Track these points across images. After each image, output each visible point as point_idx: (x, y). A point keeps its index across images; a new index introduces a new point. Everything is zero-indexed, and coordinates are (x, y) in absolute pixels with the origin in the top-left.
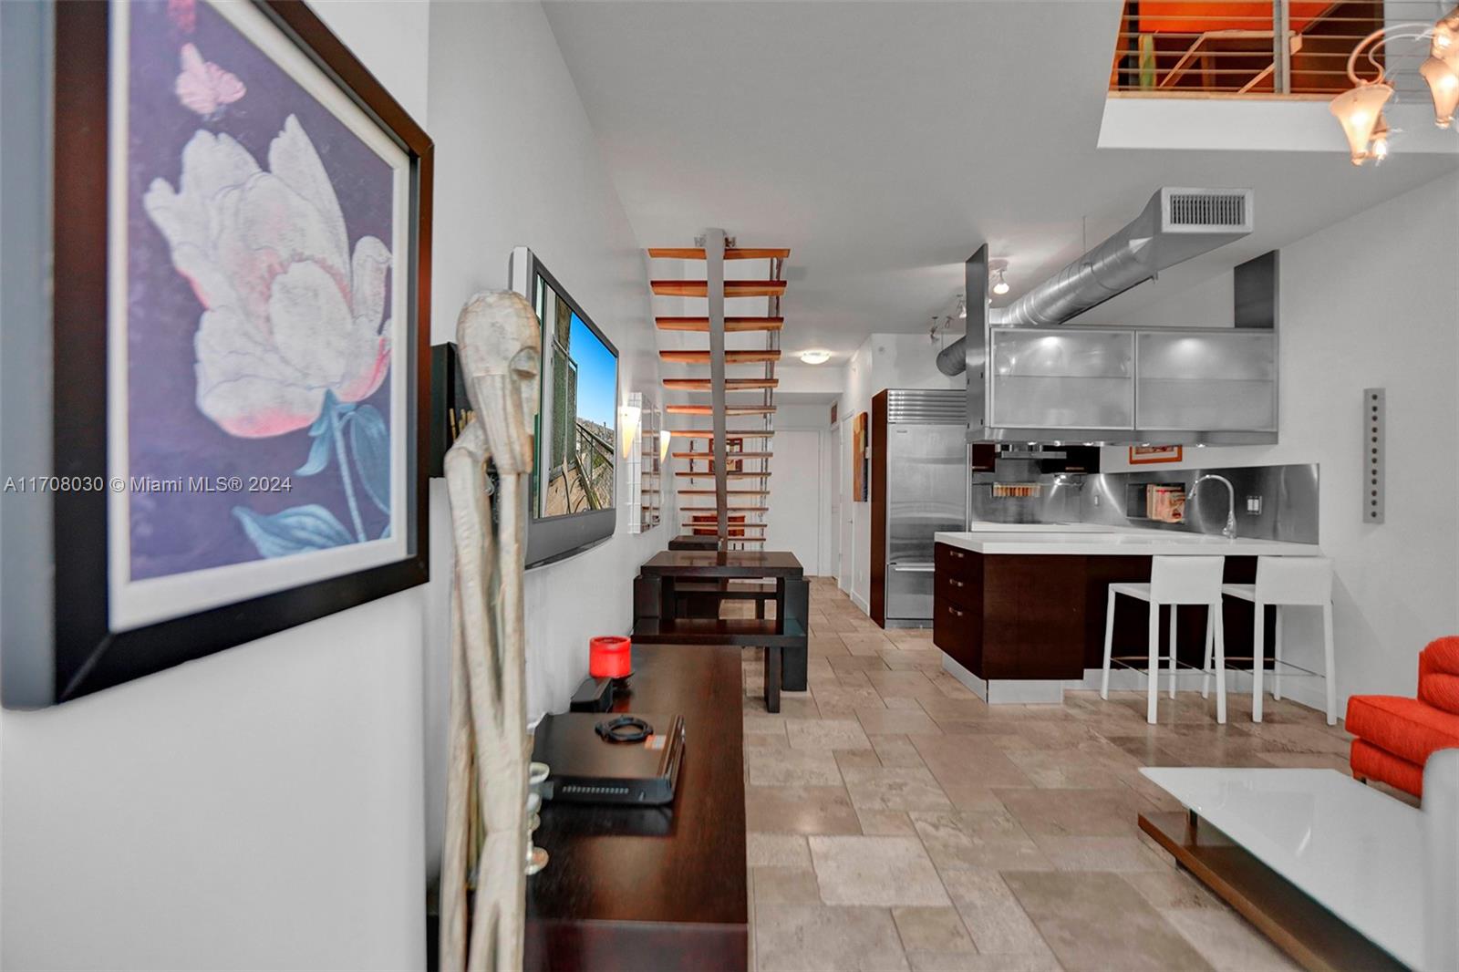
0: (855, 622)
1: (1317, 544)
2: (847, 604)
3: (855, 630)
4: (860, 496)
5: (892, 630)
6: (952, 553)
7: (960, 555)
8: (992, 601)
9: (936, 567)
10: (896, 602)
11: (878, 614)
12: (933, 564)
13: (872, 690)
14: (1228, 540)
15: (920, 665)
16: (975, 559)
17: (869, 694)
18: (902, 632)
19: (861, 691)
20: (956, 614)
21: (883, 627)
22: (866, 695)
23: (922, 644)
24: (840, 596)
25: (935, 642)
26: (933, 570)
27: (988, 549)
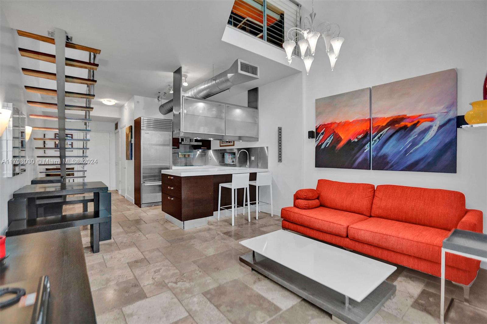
0: (129, 207)
1: (268, 168)
2: (124, 200)
3: (129, 210)
4: (129, 157)
5: (144, 208)
6: (169, 177)
7: (172, 178)
8: (185, 193)
9: (162, 183)
10: (146, 197)
11: (138, 202)
12: (161, 182)
13: (140, 233)
14: (247, 169)
15: (157, 220)
16: (178, 179)
17: (139, 235)
18: (148, 208)
19: (135, 234)
20: (171, 199)
21: (140, 207)
22: (138, 235)
23: (158, 211)
24: (120, 197)
25: (162, 210)
26: (161, 184)
27: (183, 175)
